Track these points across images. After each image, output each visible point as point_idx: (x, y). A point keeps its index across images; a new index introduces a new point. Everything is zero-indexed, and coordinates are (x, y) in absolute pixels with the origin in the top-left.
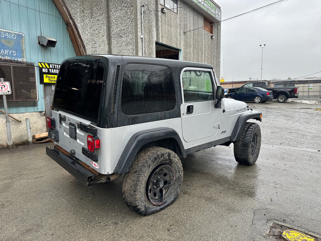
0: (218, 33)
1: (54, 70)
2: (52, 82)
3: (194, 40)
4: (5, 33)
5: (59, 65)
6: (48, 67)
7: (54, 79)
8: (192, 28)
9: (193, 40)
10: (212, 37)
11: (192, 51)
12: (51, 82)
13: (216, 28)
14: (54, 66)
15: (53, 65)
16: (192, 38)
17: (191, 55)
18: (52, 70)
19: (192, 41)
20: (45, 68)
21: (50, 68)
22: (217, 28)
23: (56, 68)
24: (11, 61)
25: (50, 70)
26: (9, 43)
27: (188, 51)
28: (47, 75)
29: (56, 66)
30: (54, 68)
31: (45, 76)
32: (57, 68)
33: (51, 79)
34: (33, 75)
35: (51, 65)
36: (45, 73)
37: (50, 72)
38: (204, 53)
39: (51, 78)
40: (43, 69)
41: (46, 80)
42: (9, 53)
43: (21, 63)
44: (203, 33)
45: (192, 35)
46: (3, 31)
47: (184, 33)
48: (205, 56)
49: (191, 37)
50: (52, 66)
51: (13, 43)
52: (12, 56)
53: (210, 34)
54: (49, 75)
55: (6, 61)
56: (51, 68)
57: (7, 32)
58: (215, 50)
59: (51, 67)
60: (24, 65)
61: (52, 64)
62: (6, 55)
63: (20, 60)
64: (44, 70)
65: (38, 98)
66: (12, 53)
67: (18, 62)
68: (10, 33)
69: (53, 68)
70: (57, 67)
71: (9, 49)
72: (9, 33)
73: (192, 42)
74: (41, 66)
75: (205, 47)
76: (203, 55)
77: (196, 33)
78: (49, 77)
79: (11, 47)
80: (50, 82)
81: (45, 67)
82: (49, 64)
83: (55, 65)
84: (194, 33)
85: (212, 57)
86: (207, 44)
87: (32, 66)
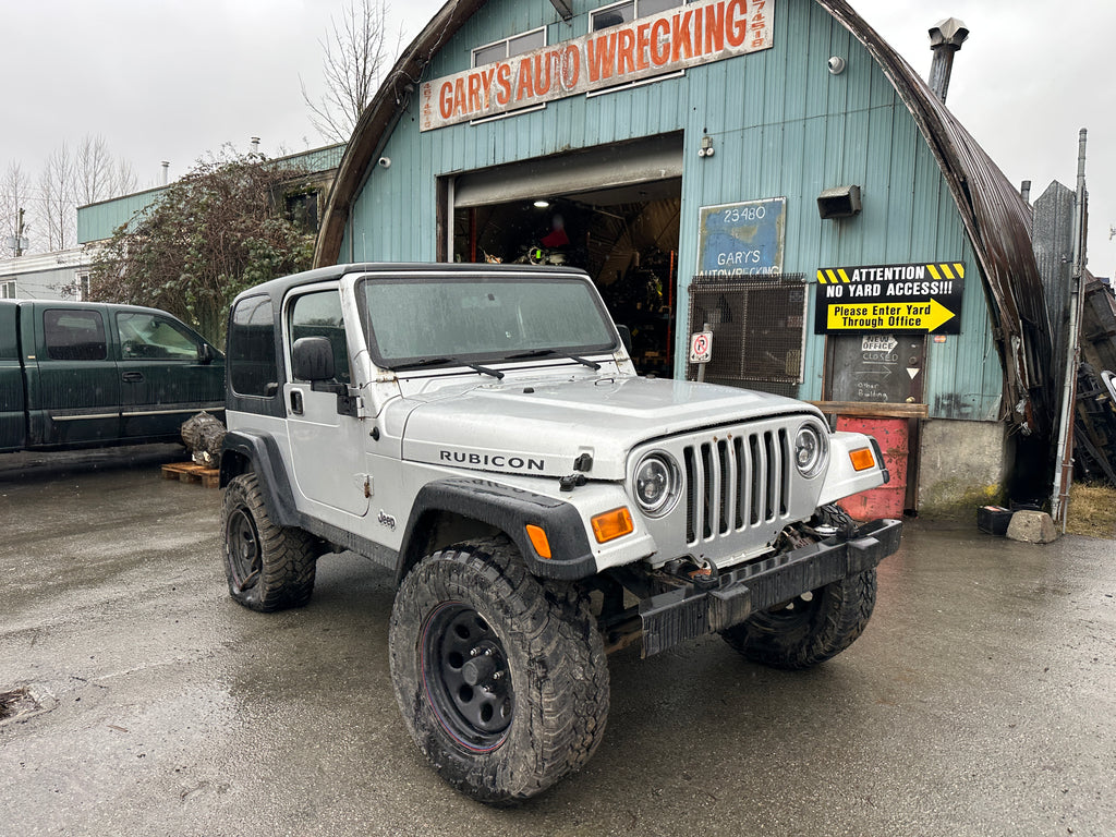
1: (866, 286)
2: (854, 327)
4: (741, 209)
5: (884, 267)
6: (846, 279)
7: (862, 317)
12: (851, 327)
14: (868, 274)
15: (864, 271)
18: (860, 287)
20: (836, 285)
21: (852, 283)
23: (872, 279)
24: (744, 279)
25: (852, 289)
26: (747, 231)
28: (840, 306)
29: (875, 273)
30: (868, 281)
31: (831, 308)
32: (878, 279)
33: (854, 318)
34: (798, 310)
35: (857, 272)
36: (834, 300)
37: (852, 295)
39: (853, 313)
40: (829, 287)
41: (835, 321)
42: (743, 259)
43: (767, 278)
46: (738, 207)
50: (861, 274)
51: (755, 232)
52: (750, 265)
54: (845, 306)
55: (735, 279)
56: (857, 283)
57: (745, 206)
59: (856, 277)
60: (778, 285)
61: (859, 268)
62: (736, 266)
63: (767, 271)
64: (830, 292)
65: (802, 375)
66: (751, 256)
67: (759, 278)
68: (752, 205)
69: (864, 279)
70: (879, 274)
71: (747, 247)
72: (749, 207)
74: (823, 281)
78: (847, 310)
79: (750, 241)
80: (847, 327)
81: (835, 280)
82: (850, 272)
83: (872, 271)
87: (794, 283)
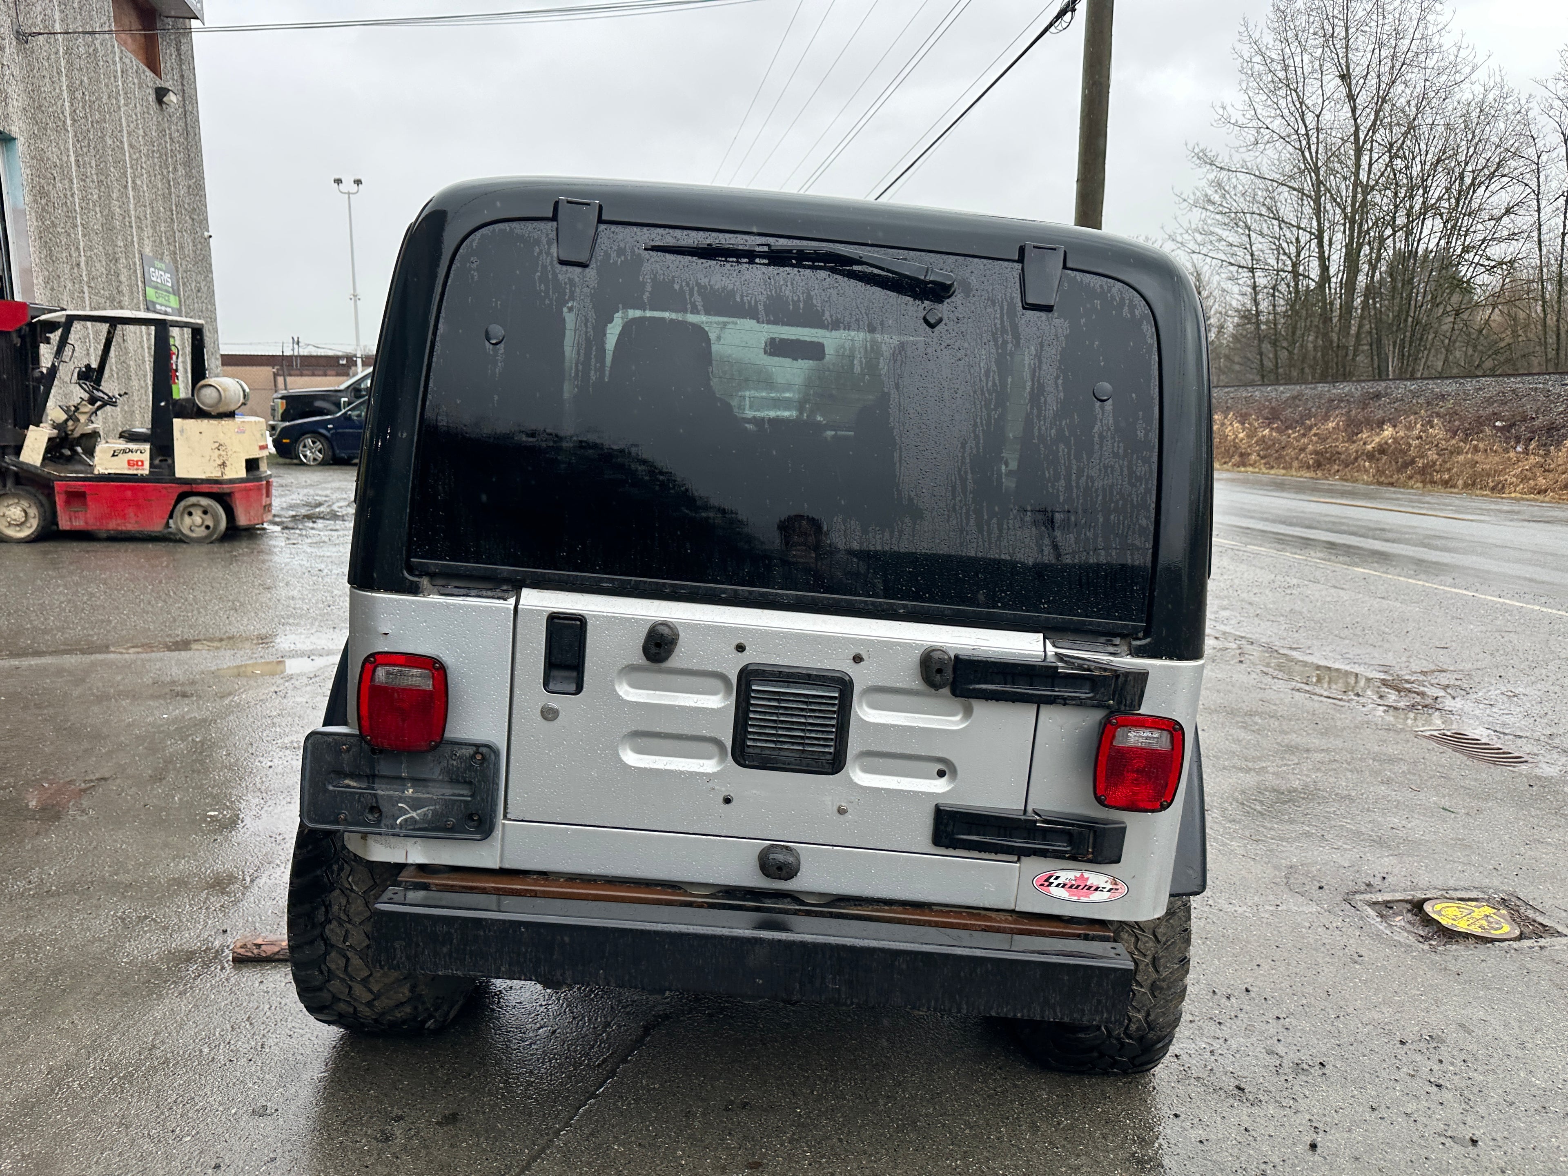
0: (182, 76)
3: (78, 95)
8: (57, 15)
9: (72, 91)
10: (161, 94)
11: (73, 159)
13: (173, 50)
16: (64, 79)
17: (71, 181)
19: (65, 95)
22: (178, 50)
27: (53, 154)
38: (134, 182)
44: (115, 63)
45: (63, 63)
47: (23, 37)
48: (137, 198)
49: (59, 73)
53: (149, 73)
58: (181, 171)
73: (67, 104)
75: (131, 146)
76: (131, 193)
77: (82, 50)
84: (68, 51)
85: (172, 211)
86: (141, 132)
